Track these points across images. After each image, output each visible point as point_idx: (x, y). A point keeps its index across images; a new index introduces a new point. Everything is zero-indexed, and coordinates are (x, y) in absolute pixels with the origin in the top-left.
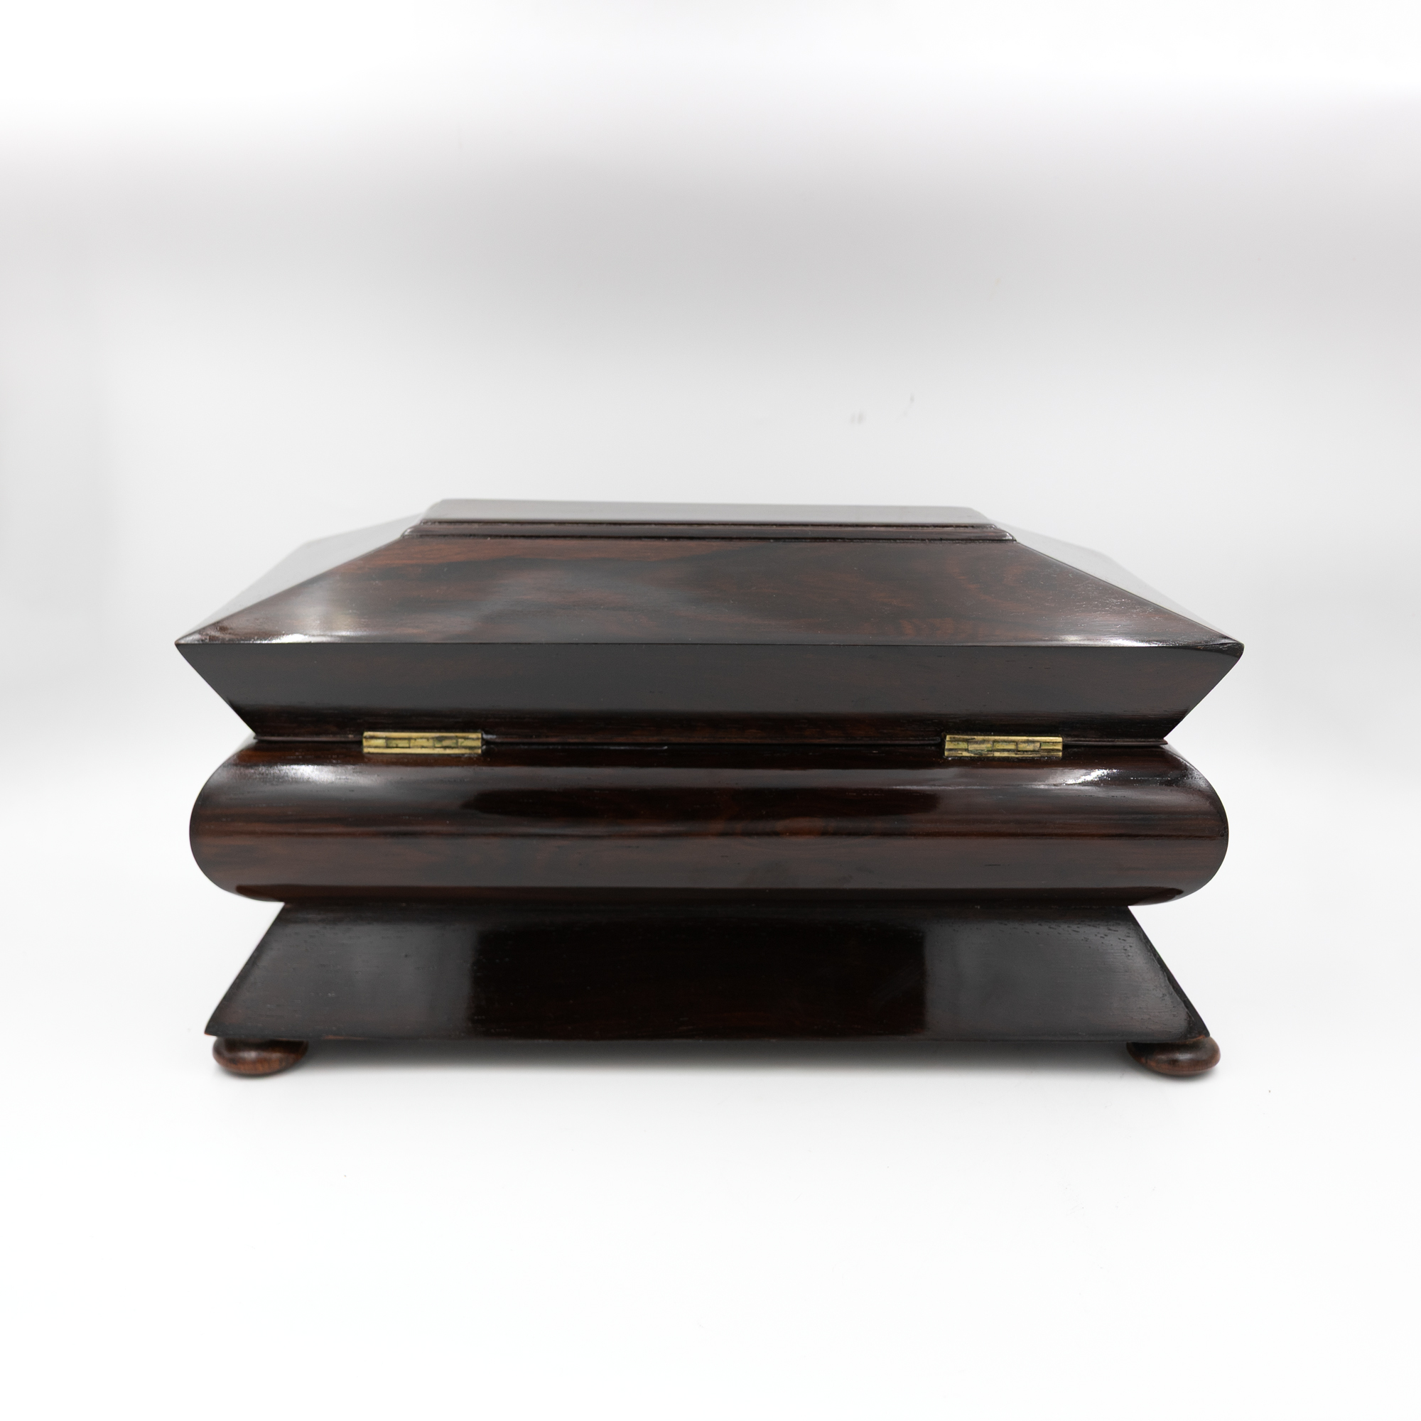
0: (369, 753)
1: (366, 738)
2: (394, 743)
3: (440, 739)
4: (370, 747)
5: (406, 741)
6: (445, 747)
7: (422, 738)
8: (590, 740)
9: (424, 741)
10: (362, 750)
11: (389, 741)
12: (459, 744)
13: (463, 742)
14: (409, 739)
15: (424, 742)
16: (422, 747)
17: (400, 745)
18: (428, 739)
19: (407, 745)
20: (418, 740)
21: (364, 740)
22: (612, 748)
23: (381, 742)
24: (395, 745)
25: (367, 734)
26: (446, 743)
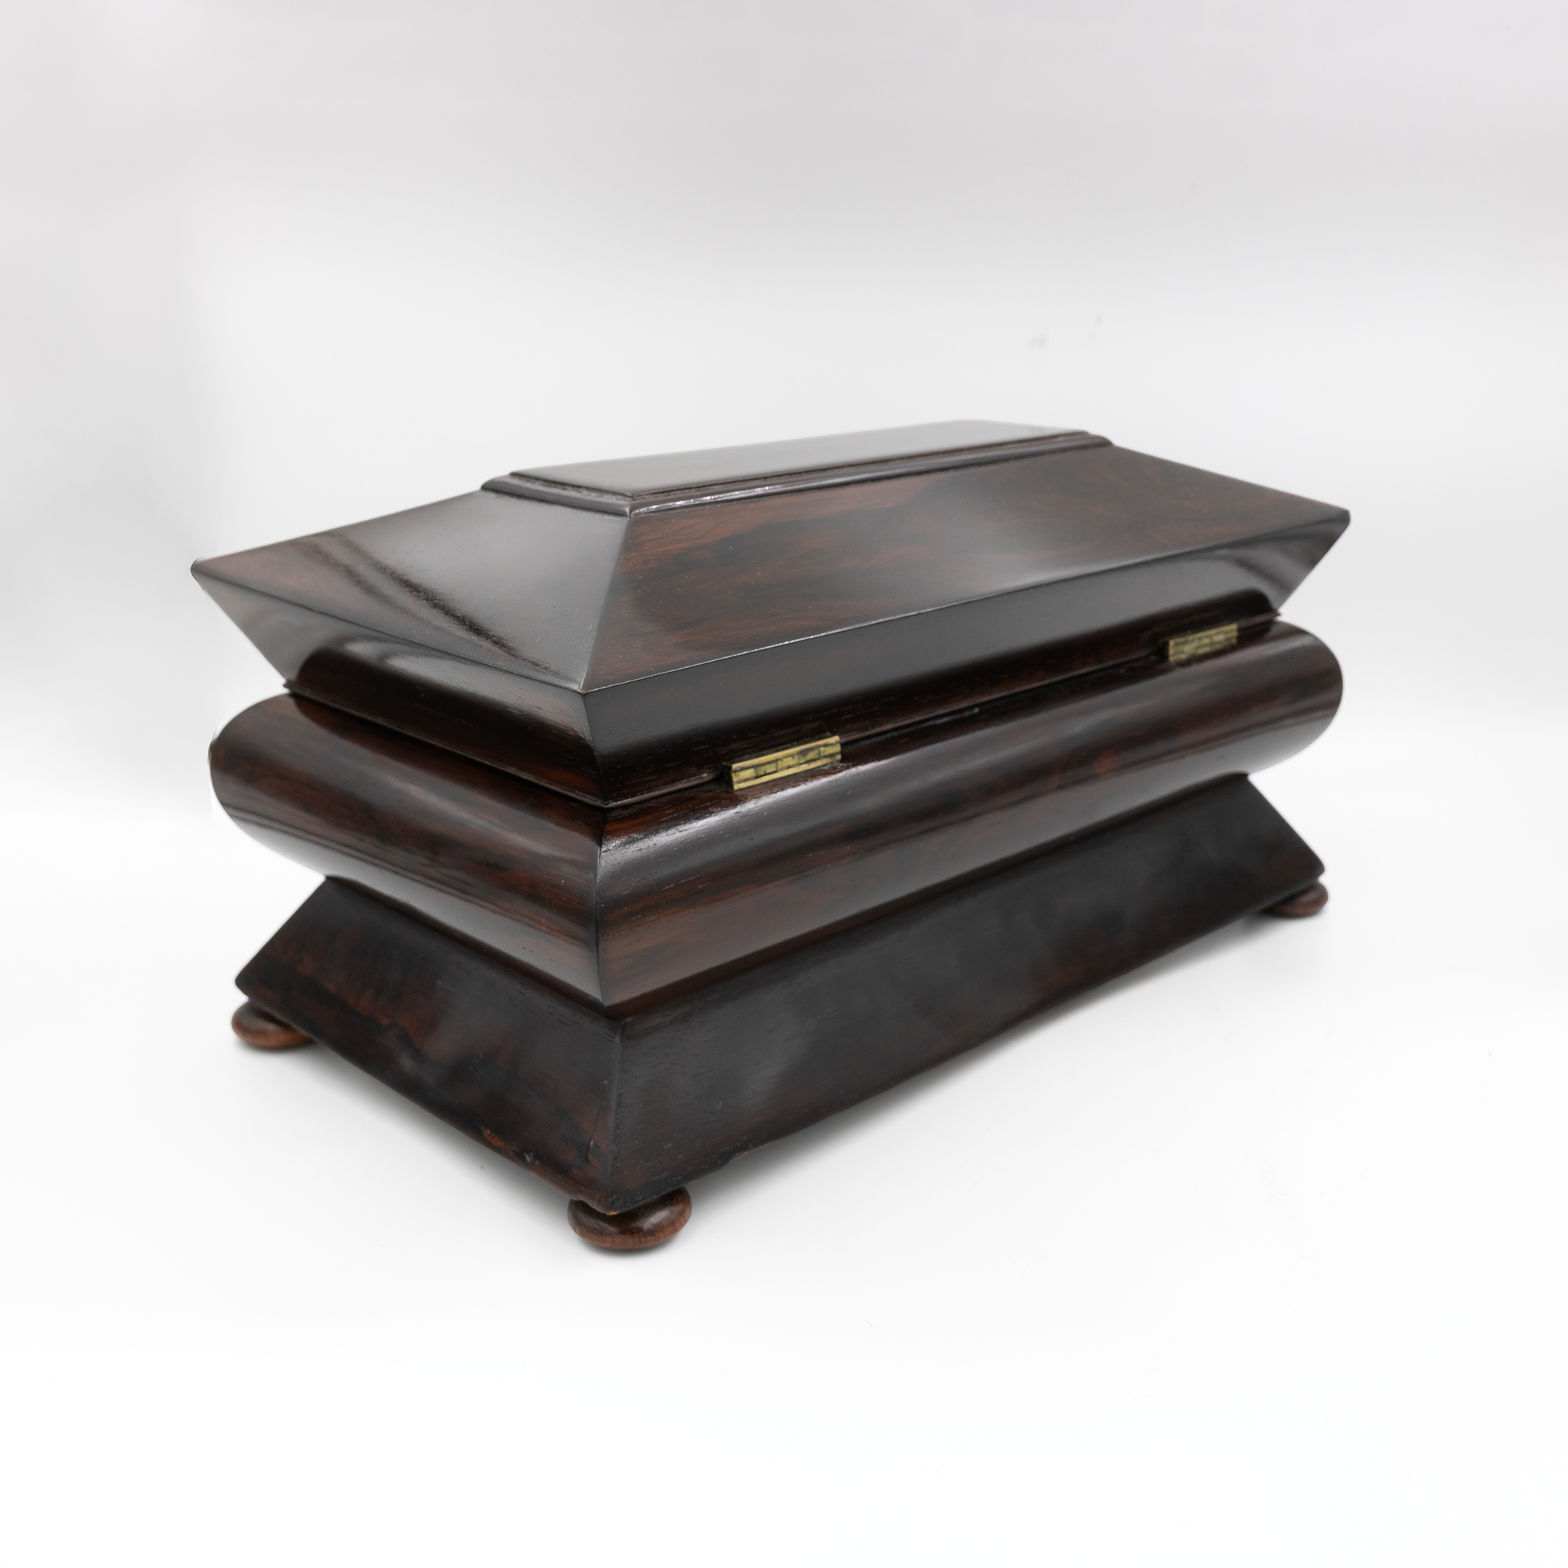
0: (740, 790)
1: (735, 771)
2: (762, 771)
3: (803, 753)
4: (740, 782)
5: (774, 765)
6: (809, 762)
7: (787, 757)
8: (917, 718)
9: (790, 759)
10: (732, 787)
11: (759, 768)
12: (822, 754)
13: (824, 751)
14: (776, 761)
15: (790, 761)
16: (789, 767)
17: (768, 771)
18: (792, 756)
19: (774, 769)
20: (784, 760)
21: (733, 775)
22: (939, 722)
23: (750, 773)
24: (763, 773)
25: (734, 766)
26: (811, 755)
